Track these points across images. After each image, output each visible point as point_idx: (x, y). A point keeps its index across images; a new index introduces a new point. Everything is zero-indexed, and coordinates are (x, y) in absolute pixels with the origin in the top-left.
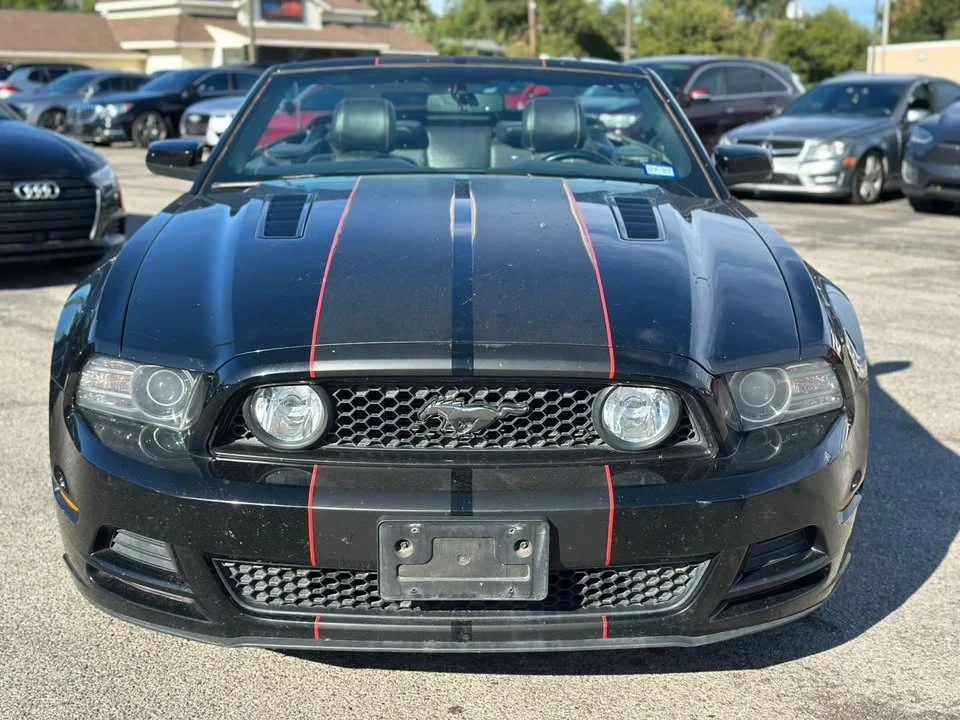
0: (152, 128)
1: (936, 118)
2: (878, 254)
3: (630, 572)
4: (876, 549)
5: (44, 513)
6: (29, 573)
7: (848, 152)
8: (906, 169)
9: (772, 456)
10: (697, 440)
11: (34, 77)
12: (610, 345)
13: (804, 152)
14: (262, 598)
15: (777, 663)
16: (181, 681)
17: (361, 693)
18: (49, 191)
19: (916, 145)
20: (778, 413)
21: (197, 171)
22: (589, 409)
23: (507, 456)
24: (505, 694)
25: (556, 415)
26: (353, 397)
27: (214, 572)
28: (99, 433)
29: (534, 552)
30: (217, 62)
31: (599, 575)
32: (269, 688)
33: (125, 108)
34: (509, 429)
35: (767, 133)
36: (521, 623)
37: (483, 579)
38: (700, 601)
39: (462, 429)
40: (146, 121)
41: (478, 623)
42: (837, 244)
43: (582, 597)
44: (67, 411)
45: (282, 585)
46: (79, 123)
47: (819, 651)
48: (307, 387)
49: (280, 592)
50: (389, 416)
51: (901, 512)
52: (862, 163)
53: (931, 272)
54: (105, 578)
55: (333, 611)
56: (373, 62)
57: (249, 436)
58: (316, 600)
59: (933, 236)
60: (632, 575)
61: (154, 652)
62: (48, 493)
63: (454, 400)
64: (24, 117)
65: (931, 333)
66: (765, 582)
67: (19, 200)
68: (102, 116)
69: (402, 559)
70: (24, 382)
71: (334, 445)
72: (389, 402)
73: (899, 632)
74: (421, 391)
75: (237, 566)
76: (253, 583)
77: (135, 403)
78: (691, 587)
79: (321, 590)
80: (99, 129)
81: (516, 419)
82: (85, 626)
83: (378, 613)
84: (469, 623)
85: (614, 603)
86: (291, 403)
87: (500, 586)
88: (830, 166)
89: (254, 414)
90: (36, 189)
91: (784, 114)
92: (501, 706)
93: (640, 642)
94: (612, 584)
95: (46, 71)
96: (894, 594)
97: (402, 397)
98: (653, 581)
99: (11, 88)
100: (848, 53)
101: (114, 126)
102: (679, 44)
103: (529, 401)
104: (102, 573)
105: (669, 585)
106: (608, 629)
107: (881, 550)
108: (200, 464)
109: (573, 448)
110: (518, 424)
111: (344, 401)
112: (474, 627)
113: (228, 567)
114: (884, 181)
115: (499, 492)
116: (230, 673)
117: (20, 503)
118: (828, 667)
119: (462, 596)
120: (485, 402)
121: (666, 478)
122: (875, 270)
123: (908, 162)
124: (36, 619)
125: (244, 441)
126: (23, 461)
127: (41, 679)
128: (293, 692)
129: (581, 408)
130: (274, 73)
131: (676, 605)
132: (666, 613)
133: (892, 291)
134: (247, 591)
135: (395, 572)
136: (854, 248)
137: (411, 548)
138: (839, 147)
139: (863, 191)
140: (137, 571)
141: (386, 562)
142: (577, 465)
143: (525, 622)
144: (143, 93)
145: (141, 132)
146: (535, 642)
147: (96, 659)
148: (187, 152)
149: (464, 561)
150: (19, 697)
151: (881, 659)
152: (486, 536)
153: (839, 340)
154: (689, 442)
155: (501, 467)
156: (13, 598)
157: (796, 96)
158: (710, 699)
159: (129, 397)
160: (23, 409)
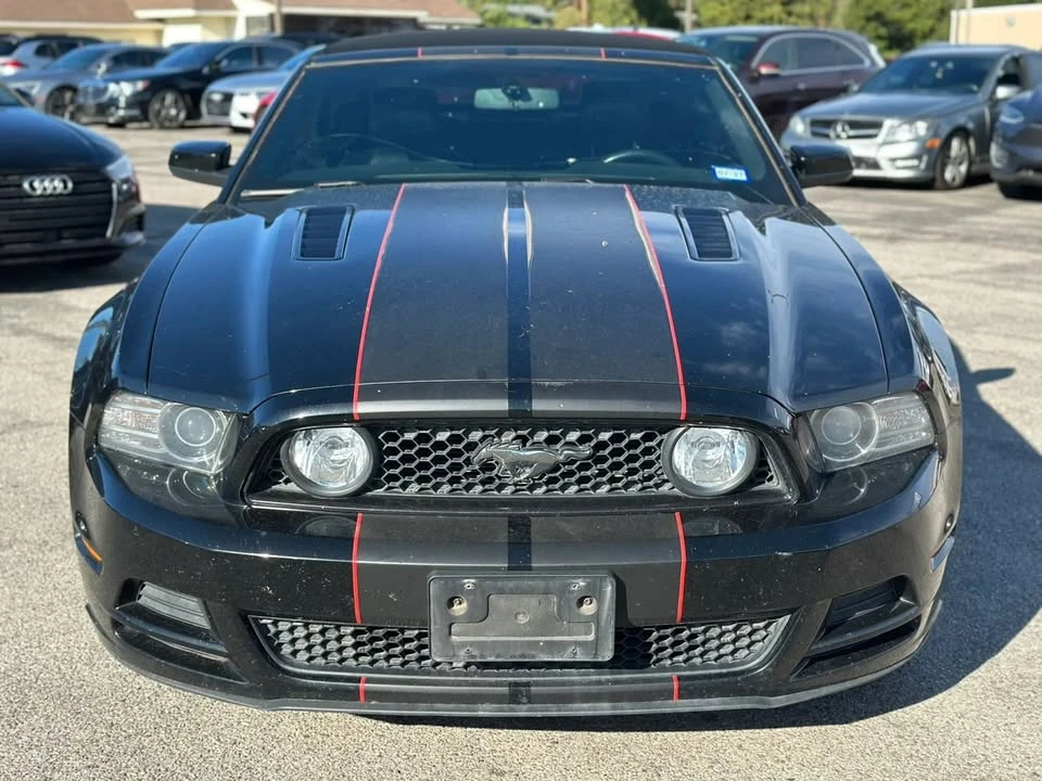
0: (170, 107)
1: (1028, 95)
2: (964, 247)
3: (703, 628)
4: (967, 588)
5: (63, 549)
6: (48, 617)
7: (930, 134)
8: (995, 151)
9: (857, 498)
10: (776, 484)
11: (40, 52)
12: (681, 382)
13: (883, 134)
14: (302, 657)
15: (862, 719)
16: (214, 741)
17: (410, 753)
18: (61, 185)
19: (1007, 125)
20: (864, 452)
21: (224, 176)
22: (658, 452)
23: (568, 502)
24: (566, 755)
25: (622, 459)
26: (401, 439)
27: (250, 629)
28: (124, 474)
29: (600, 608)
30: (240, 34)
31: (669, 631)
32: (309, 749)
33: (140, 85)
34: (570, 474)
35: (841, 112)
36: (584, 685)
37: (544, 639)
38: (779, 660)
39: (519, 474)
40: (163, 99)
41: (537, 684)
42: (919, 237)
43: (651, 656)
44: (89, 452)
45: (324, 644)
46: (91, 102)
47: (906, 704)
48: (350, 429)
49: (322, 651)
50: (439, 460)
51: (994, 544)
52: (946, 144)
53: (1022, 268)
54: (132, 633)
55: (380, 670)
56: (416, 54)
57: (287, 481)
58: (361, 659)
59: (1024, 226)
60: (705, 632)
61: (185, 708)
62: (66, 527)
63: (510, 443)
64: (32, 102)
65: (1023, 338)
66: (851, 637)
67: (30, 196)
68: (116, 95)
69: (455, 618)
70: (37, 399)
71: (380, 492)
72: (440, 445)
73: (994, 683)
74: (474, 433)
75: (275, 623)
76: (293, 641)
77: (162, 443)
78: (770, 643)
79: (367, 648)
80: (113, 109)
81: (578, 463)
82: (109, 678)
83: (429, 673)
84: (528, 684)
85: (685, 661)
86: (333, 445)
87: (563, 645)
88: (911, 148)
89: (293, 458)
90: (46, 184)
91: (860, 91)
92: (562, 768)
93: (714, 704)
94: (683, 641)
95: (54, 44)
96: (989, 638)
97: (454, 439)
98: (729, 638)
99: (16, 64)
100: (930, 17)
101: (129, 106)
102: (744, 8)
103: (592, 444)
104: (128, 628)
105: (746, 641)
106: (679, 689)
107: (972, 588)
108: (234, 512)
109: (639, 494)
110: (580, 468)
111: (391, 444)
112: (533, 689)
113: (266, 625)
114: (971, 164)
115: (562, 543)
116: (268, 732)
117: (36, 538)
118: (917, 723)
119: (521, 656)
120: (544, 445)
121: (743, 527)
122: (962, 266)
123: (997, 143)
124: (57, 670)
125: (281, 487)
126: (38, 490)
127: (62, 739)
128: (336, 753)
129: (648, 451)
130: (308, 67)
131: (754, 663)
132: (743, 672)
133: (980, 290)
134: (286, 649)
135: (447, 630)
136: (939, 241)
137: (465, 605)
138: (922, 127)
139: (948, 175)
140: (167, 628)
141: (438, 621)
142: (645, 513)
143: (590, 683)
144: (161, 68)
145: (159, 112)
146: (599, 705)
147: (122, 716)
148: (213, 155)
149: (522, 619)
150: (39, 760)
151: (975, 714)
152: (546, 592)
153: (927, 358)
154: (767, 485)
155: (562, 515)
156: (31, 647)
157: (875, 70)
158: (789, 759)
159: (156, 437)
160: (38, 430)
